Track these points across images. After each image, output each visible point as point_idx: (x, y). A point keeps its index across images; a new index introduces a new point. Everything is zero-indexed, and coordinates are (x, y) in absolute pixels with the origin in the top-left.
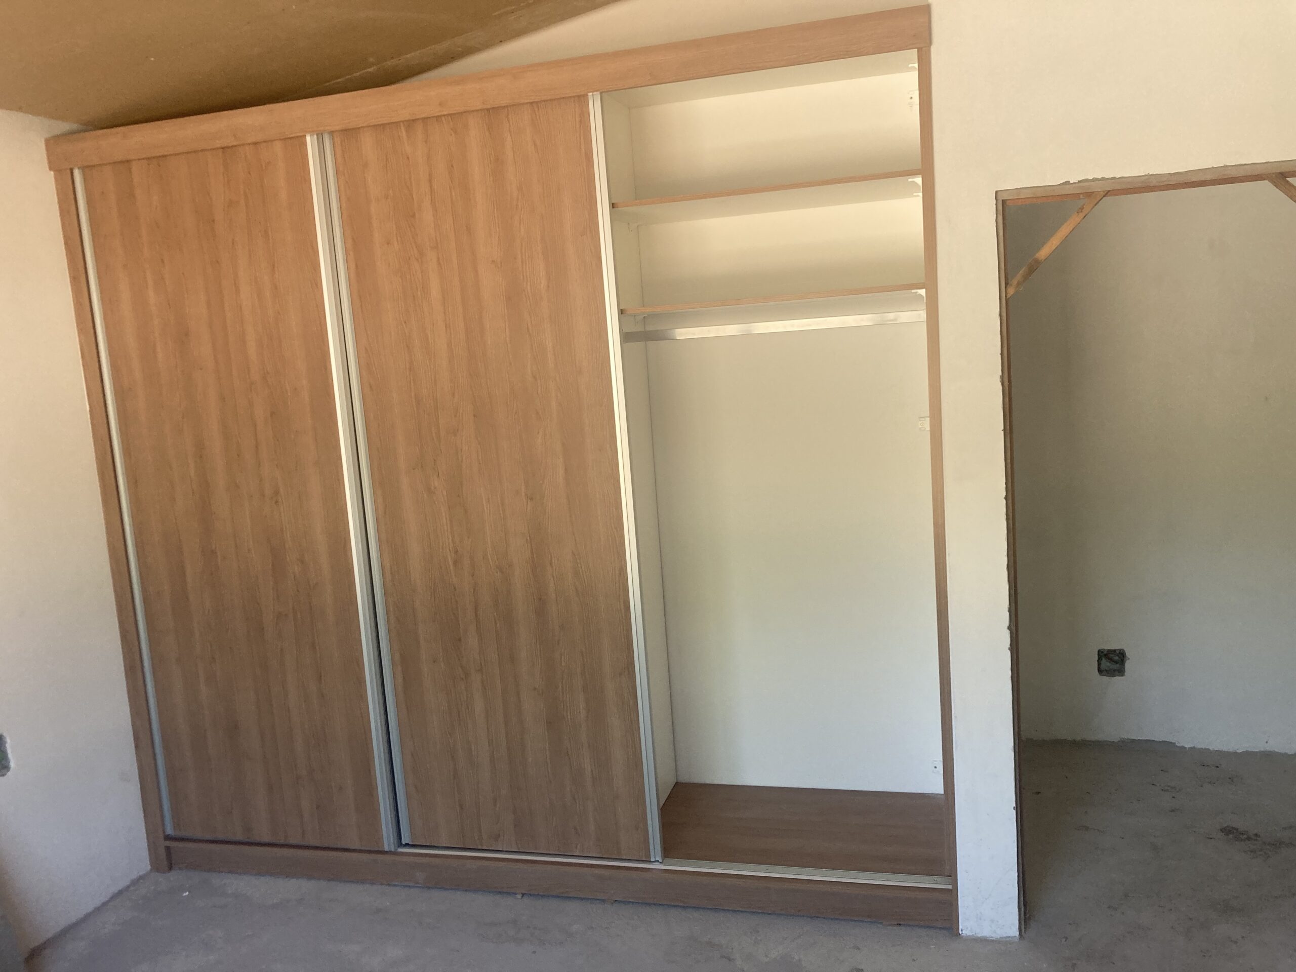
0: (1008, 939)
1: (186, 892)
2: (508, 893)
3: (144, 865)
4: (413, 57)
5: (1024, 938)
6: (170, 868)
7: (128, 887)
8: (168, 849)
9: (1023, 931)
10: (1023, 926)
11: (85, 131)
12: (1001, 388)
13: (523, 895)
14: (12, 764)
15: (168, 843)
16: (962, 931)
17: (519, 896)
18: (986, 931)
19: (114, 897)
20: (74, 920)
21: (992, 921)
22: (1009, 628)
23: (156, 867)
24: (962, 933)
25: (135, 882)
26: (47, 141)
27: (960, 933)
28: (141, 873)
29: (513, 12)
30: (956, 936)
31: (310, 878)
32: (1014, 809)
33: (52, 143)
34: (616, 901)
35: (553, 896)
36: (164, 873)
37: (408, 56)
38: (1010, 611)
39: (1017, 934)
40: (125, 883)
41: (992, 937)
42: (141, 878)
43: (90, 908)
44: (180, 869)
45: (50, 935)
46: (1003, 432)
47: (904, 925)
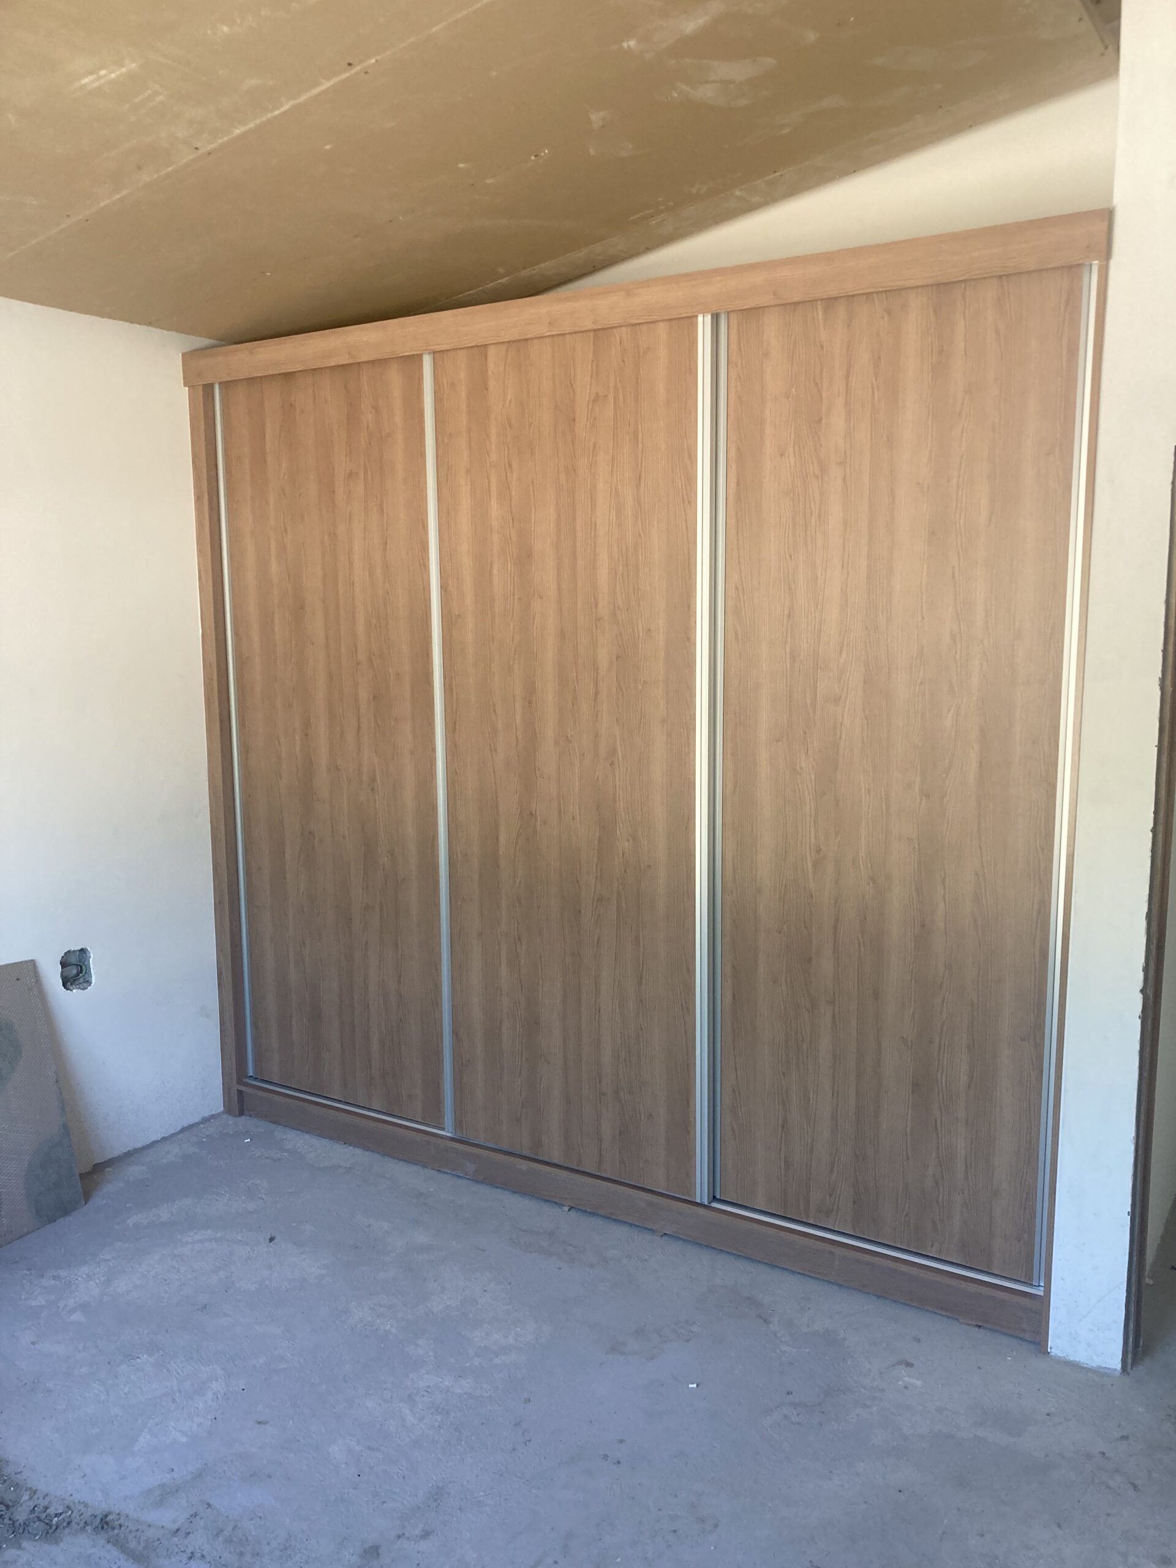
0: (1107, 1371)
1: (248, 1139)
2: (556, 1203)
3: (215, 1102)
4: (548, 267)
5: (1128, 1374)
6: (241, 1114)
7: (198, 1124)
8: (240, 1092)
9: (1129, 1367)
10: (1129, 1360)
11: (221, 346)
12: (1159, 693)
13: (571, 1208)
14: (93, 980)
15: (243, 1089)
16: (1051, 1348)
17: (566, 1209)
18: (1081, 1355)
19: (183, 1130)
20: (139, 1145)
21: (1089, 1345)
22: (1142, 991)
23: (228, 1110)
24: (1051, 1352)
25: (206, 1120)
26: (184, 355)
27: (1049, 1350)
28: (214, 1113)
29: (652, 216)
30: (1044, 1353)
31: (366, 1148)
32: (1129, 1215)
33: (187, 357)
34: (665, 1234)
35: (602, 1216)
36: (235, 1117)
37: (542, 265)
38: (1146, 970)
39: (1119, 1366)
40: (196, 1119)
41: (1087, 1364)
42: (213, 1116)
43: (157, 1137)
44: (250, 1116)
45: (116, 1154)
46: (1156, 748)
47: (986, 1328)
